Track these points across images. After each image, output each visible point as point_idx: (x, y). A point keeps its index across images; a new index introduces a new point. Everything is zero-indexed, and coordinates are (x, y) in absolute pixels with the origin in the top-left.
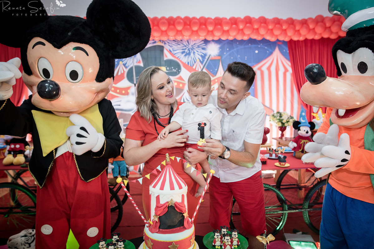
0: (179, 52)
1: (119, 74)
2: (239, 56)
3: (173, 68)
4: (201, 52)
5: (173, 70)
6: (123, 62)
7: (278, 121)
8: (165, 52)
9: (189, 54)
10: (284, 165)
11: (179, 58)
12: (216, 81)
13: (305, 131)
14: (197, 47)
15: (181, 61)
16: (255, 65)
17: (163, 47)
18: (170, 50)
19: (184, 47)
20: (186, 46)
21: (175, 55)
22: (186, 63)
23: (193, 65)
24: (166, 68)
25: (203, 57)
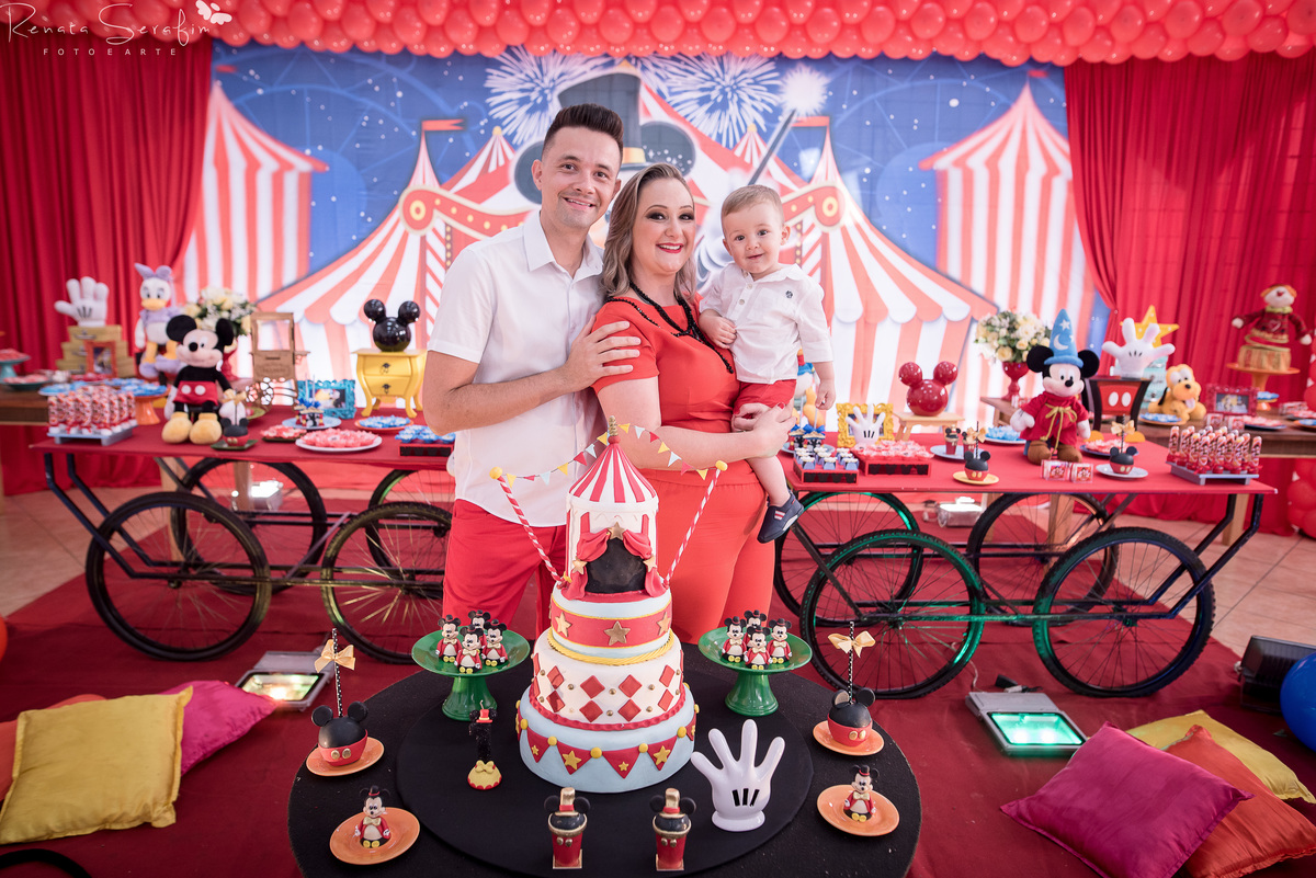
0: (692, 99)
1: (492, 168)
2: (892, 117)
3: (666, 152)
4: (763, 101)
5: (669, 159)
6: (503, 128)
7: (1002, 342)
8: (644, 95)
9: (724, 106)
10: (981, 479)
11: (688, 119)
12: (810, 199)
13: (1062, 378)
14: (751, 81)
15: (695, 130)
16: (945, 150)
17: (635, 80)
18: (660, 92)
19: (707, 80)
20: (712, 79)
21: (676, 109)
22: (710, 136)
23: (735, 144)
24: (646, 152)
25: (771, 116)
